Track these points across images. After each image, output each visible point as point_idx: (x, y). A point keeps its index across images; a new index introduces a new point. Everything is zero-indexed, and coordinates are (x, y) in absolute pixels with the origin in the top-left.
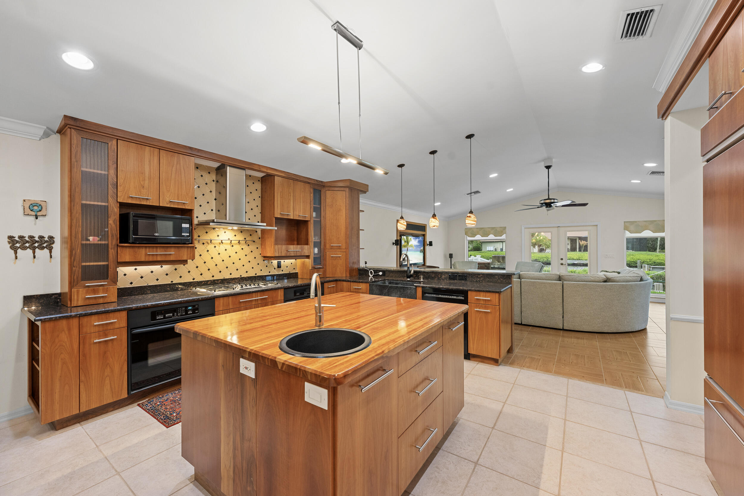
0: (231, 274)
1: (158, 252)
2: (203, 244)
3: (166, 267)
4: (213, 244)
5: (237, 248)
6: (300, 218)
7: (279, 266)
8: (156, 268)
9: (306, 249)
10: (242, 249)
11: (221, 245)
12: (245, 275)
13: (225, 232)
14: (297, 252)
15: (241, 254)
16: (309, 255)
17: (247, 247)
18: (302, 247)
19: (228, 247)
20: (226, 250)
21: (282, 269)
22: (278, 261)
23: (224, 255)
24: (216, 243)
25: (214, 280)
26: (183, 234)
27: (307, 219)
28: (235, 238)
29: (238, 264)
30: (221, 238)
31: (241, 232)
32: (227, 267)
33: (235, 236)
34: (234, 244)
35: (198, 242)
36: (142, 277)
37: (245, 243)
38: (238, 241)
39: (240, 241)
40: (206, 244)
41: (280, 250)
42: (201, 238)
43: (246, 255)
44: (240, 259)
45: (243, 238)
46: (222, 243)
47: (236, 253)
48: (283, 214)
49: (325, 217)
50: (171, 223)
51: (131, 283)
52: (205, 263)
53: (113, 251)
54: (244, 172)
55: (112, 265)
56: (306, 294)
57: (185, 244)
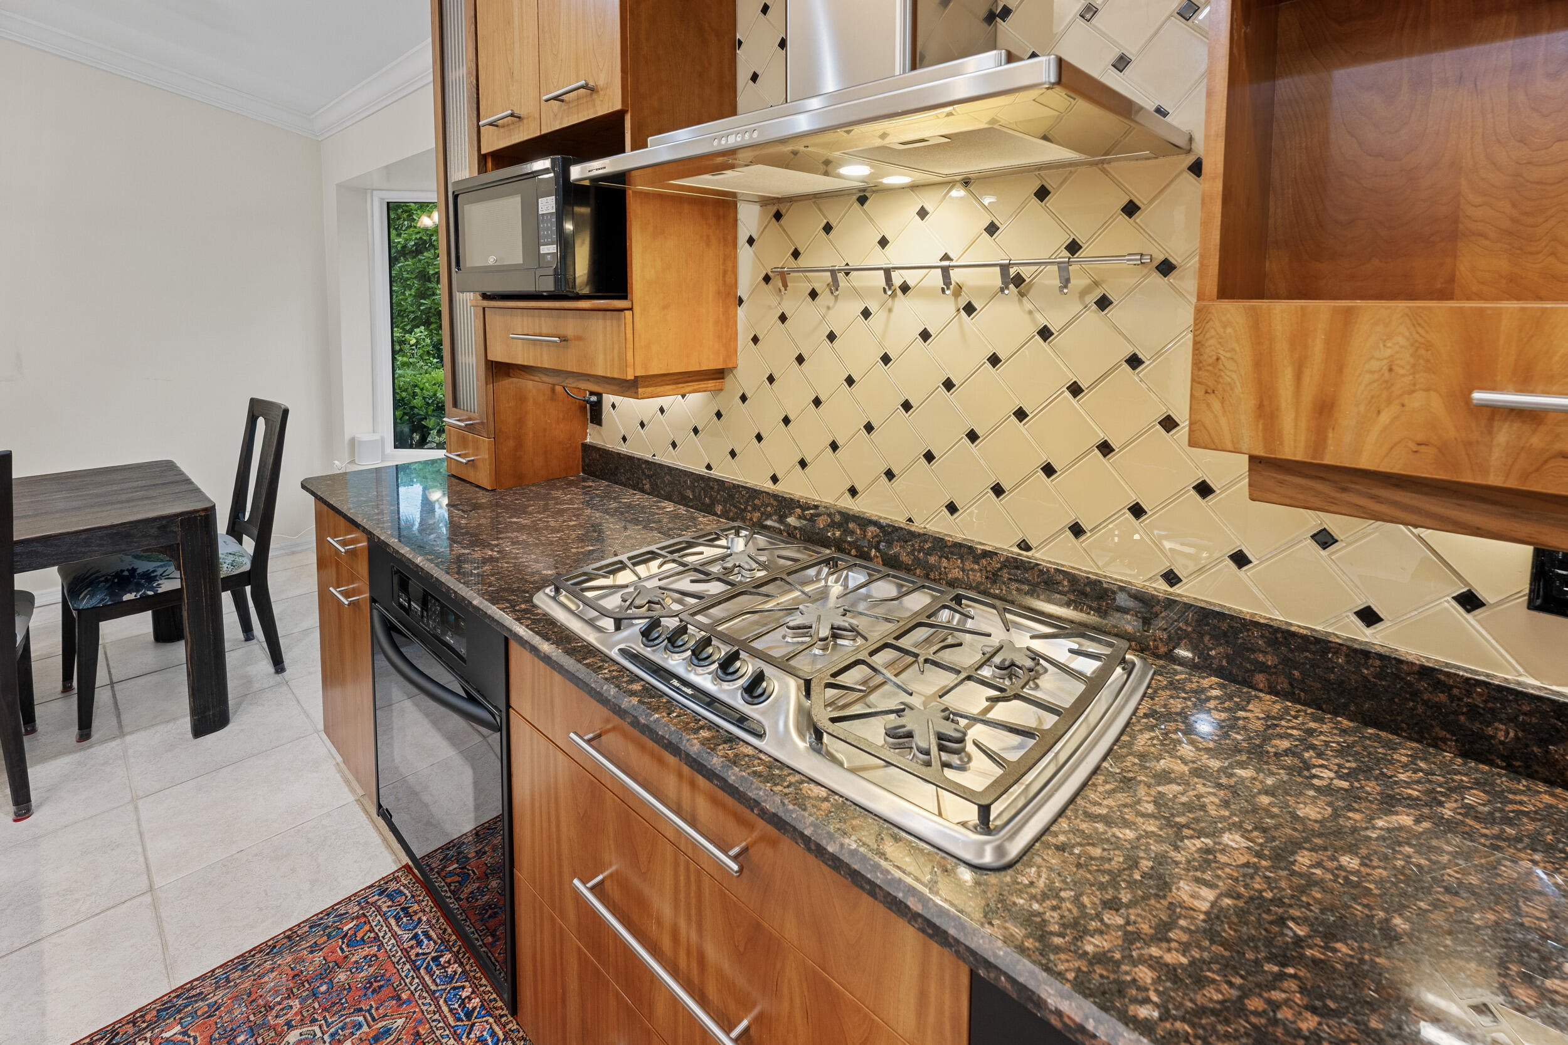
1: (544, 328)
2: (813, 294)
3: (696, 398)
4: (857, 293)
5: (1006, 320)
10: (1045, 333)
11: (902, 303)
13: (923, 213)
15: (1036, 375)
17: (1093, 315)
19: (940, 312)
20: (925, 335)
24: (871, 291)
26: (543, 250)
28: (991, 251)
30: (890, 257)
31: (1041, 195)
33: (995, 228)
34: (980, 291)
35: (785, 286)
36: (642, 425)
37: (1066, 282)
38: (1004, 268)
39: (1026, 272)
40: (824, 298)
41: (1287, 375)
42: (802, 262)
43: (1075, 390)
44: (1021, 414)
45: (1053, 245)
46: (905, 288)
47: (994, 360)
50: (517, 204)
51: (624, 439)
52: (818, 402)
53: (479, 325)
55: (481, 370)
57: (584, 297)
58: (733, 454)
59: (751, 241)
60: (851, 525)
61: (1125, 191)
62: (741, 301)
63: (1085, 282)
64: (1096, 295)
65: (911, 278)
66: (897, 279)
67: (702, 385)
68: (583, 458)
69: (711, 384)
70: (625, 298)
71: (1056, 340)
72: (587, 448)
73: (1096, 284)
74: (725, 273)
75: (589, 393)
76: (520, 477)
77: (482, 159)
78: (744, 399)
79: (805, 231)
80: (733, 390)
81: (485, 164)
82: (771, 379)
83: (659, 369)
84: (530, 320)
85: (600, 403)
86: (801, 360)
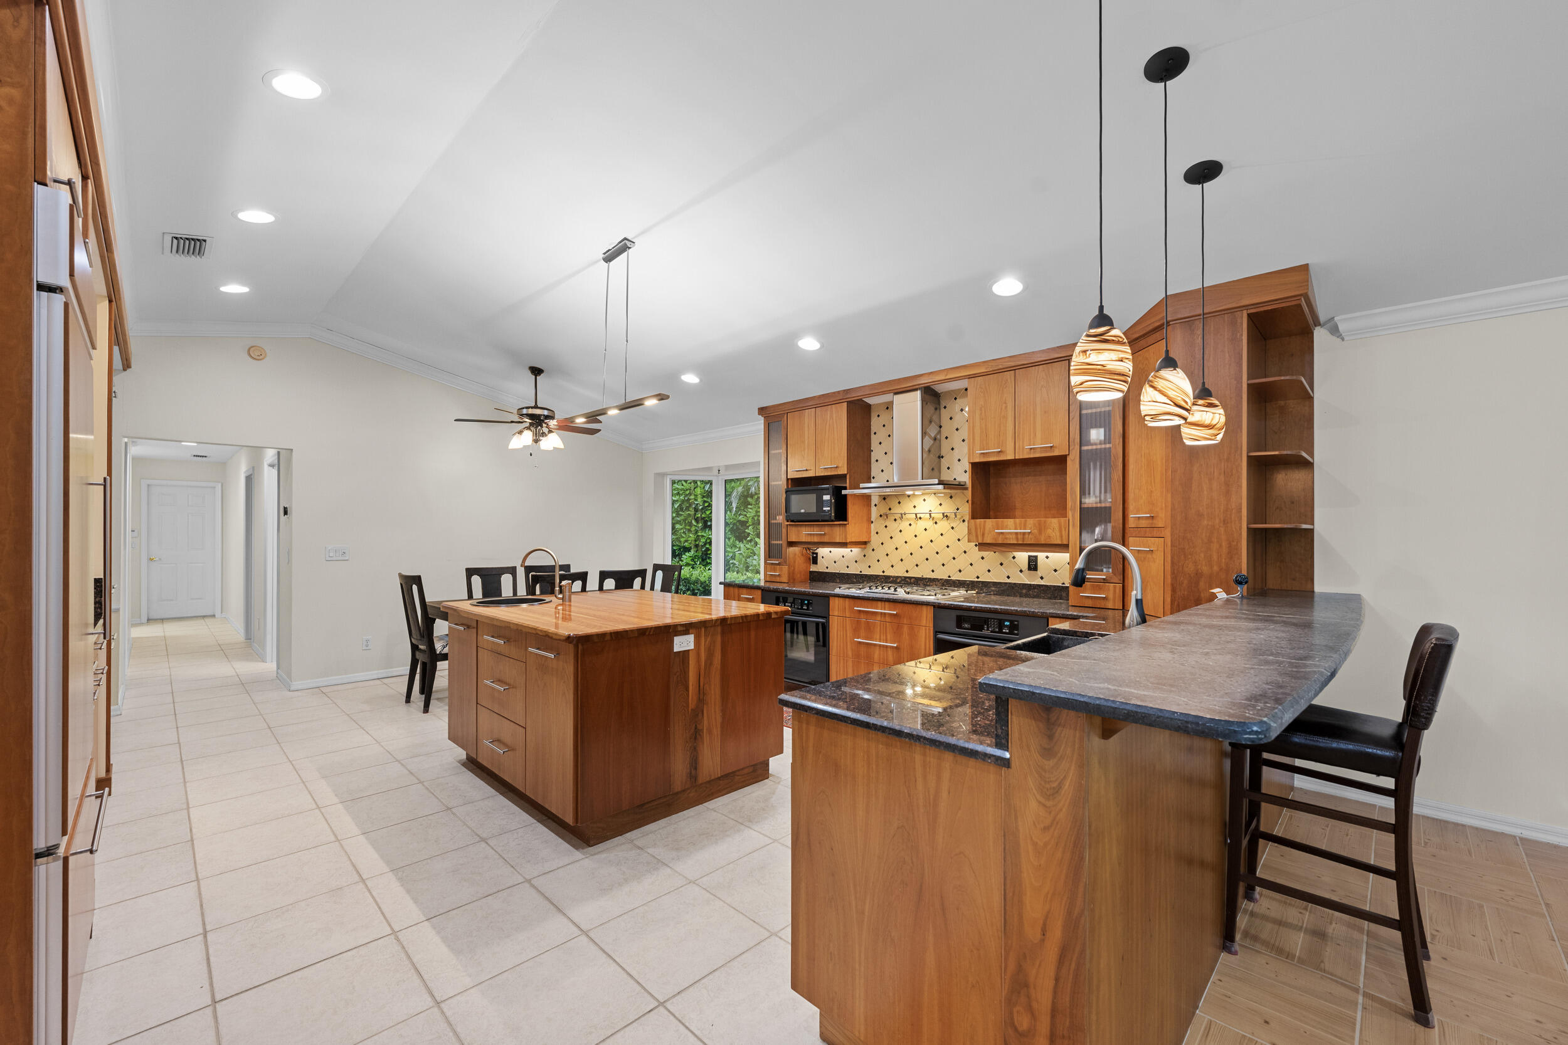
1: (815, 530)
2: (895, 520)
3: (856, 550)
4: (908, 519)
5: (944, 525)
6: (1034, 453)
7: (1033, 565)
8: (845, 551)
9: (1054, 528)
10: (953, 528)
11: (919, 522)
12: (956, 577)
13: (924, 500)
14: (1027, 536)
15: (950, 537)
16: (1065, 542)
17: (962, 523)
18: (1040, 524)
19: (929, 524)
20: (926, 530)
21: (1040, 573)
22: (1029, 557)
23: (923, 539)
24: (911, 519)
25: (906, 577)
26: (824, 509)
27: (1056, 453)
28: (941, 509)
29: (946, 555)
30: (916, 510)
31: (951, 497)
32: (927, 559)
33: (941, 504)
34: (939, 519)
35: (887, 518)
36: (835, 562)
37: (956, 516)
38: (943, 514)
39: (948, 515)
40: (899, 521)
41: (979, 531)
42: (892, 511)
43: (959, 540)
44: (948, 547)
45: (953, 509)
46: (920, 518)
47: (942, 535)
48: (986, 453)
49: (1127, 435)
50: (814, 496)
51: (827, 568)
52: (897, 549)
53: (784, 531)
54: (919, 393)
55: (784, 543)
56: (988, 630)
57: (833, 521)
58: (869, 567)
59: (876, 505)
61: (966, 498)
62: (872, 522)
63: (960, 516)
64: (961, 520)
65: (922, 516)
66: (918, 516)
67: (860, 546)
68: (810, 576)
69: (863, 546)
70: (846, 521)
72: (810, 572)
73: (962, 517)
74: (869, 514)
75: (813, 553)
76: (794, 580)
77: (788, 479)
78: (873, 550)
79: (893, 503)
80: (869, 547)
81: (790, 481)
82: (882, 544)
83: (853, 540)
84: (809, 528)
85: (817, 557)
86: (891, 538)
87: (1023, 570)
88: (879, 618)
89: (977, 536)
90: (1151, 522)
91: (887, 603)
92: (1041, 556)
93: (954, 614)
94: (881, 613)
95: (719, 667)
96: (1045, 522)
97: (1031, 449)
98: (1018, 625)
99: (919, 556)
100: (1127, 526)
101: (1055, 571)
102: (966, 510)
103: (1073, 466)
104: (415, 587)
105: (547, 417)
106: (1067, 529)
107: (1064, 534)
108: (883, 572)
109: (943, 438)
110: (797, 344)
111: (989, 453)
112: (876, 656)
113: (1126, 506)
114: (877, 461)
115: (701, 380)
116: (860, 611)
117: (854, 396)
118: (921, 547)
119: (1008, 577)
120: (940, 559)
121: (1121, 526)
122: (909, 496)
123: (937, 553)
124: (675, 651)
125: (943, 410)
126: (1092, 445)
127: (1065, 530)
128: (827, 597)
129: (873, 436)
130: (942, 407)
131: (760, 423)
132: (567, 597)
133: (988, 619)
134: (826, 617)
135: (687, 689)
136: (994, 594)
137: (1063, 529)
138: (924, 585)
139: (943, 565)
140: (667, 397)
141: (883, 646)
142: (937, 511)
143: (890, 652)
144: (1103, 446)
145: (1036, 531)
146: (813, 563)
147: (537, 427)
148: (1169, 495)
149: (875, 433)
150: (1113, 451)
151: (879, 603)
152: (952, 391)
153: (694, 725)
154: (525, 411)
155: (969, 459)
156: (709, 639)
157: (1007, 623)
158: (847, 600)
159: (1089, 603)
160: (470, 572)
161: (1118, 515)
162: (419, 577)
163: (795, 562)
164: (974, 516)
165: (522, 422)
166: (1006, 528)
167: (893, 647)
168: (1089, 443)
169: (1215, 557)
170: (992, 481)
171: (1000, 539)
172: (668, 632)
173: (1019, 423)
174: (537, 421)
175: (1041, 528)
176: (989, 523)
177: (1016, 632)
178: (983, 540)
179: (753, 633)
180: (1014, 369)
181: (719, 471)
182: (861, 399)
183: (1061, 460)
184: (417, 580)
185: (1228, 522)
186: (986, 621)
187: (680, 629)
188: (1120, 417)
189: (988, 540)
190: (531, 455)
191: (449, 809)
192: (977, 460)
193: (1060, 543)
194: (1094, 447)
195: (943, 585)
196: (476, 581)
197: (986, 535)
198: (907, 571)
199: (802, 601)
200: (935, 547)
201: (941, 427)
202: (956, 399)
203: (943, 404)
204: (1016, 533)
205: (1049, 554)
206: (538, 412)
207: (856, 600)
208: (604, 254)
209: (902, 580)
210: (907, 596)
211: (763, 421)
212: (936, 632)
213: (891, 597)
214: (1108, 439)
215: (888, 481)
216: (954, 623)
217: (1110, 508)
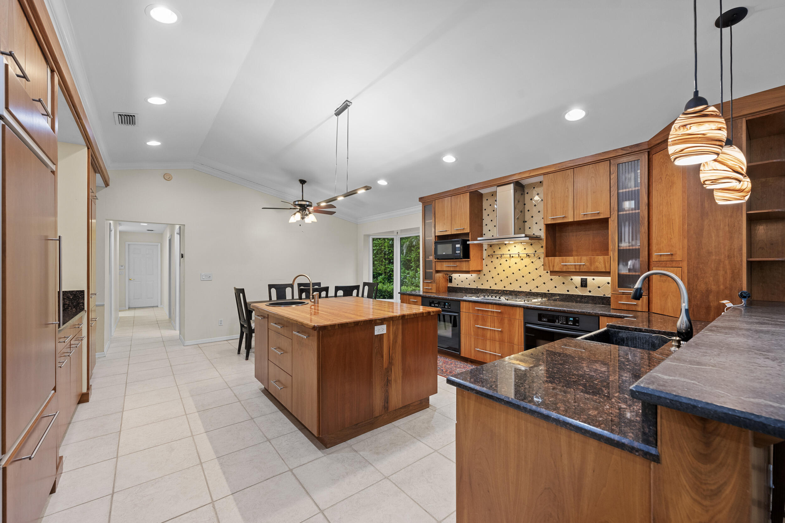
0: (520, 287)
1: (451, 264)
2: (497, 258)
3: (474, 275)
4: (505, 258)
5: (527, 261)
6: (587, 217)
7: (584, 284)
8: (468, 276)
9: (600, 262)
10: (532, 262)
11: (512, 259)
12: (535, 290)
13: (515, 246)
14: (582, 267)
15: (531, 268)
16: (608, 270)
17: (538, 260)
18: (591, 259)
19: (518, 260)
20: (516, 263)
21: (588, 288)
22: (582, 279)
23: (515, 268)
24: (507, 257)
26: (457, 252)
27: (602, 217)
28: (525, 252)
29: (528, 278)
30: (510, 253)
31: (531, 245)
32: (517, 280)
33: (525, 249)
34: (523, 257)
35: (493, 257)
36: (462, 282)
37: (535, 256)
38: (527, 254)
39: (530, 255)
40: (499, 258)
41: (551, 264)
42: (495, 253)
43: (536, 269)
44: (530, 273)
45: (533, 251)
46: (513, 257)
47: (526, 266)
48: (555, 218)
49: (651, 204)
50: (451, 245)
51: (458, 285)
52: (498, 274)
53: (434, 264)
54: (512, 185)
55: (434, 272)
56: (559, 323)
57: (461, 259)
58: (482, 284)
59: (486, 250)
60: (505, 292)
61: (542, 245)
62: (484, 259)
63: (537, 256)
64: (538, 258)
65: (513, 255)
66: (511, 255)
67: (477, 273)
68: (448, 289)
69: (478, 273)
70: (469, 259)
71: (534, 263)
72: (448, 287)
73: (538, 256)
74: (481, 255)
75: (450, 277)
76: (439, 291)
77: (435, 236)
78: (484, 275)
79: (496, 248)
80: (482, 274)
81: (437, 237)
82: (490, 271)
83: (473, 269)
84: (448, 263)
85: (452, 279)
86: (495, 268)
87: (577, 286)
88: (490, 314)
89: (549, 267)
90: (670, 257)
91: (495, 306)
92: (589, 279)
93: (537, 312)
94: (491, 311)
95: (401, 343)
96: (594, 258)
97: (585, 215)
98: (578, 320)
99: (512, 278)
100: (651, 260)
101: (599, 287)
102: (542, 252)
103: (613, 225)
104: (241, 295)
105: (308, 206)
106: (609, 263)
107: (607, 266)
108: (490, 287)
109: (526, 210)
110: (442, 160)
111: (557, 218)
112: (488, 335)
113: (650, 248)
114: (486, 225)
115: (388, 183)
116: (478, 310)
117: (473, 189)
118: (513, 273)
119: (568, 291)
120: (525, 280)
121: (647, 260)
122: (506, 244)
123: (523, 277)
124: (375, 334)
125: (526, 195)
126: (626, 211)
127: (608, 263)
128: (459, 301)
129: (484, 211)
130: (526, 193)
131: (420, 206)
132: (316, 301)
133: (559, 316)
134: (459, 313)
135: (382, 357)
136: (559, 301)
137: (607, 263)
138: (515, 295)
139: (527, 283)
140: (371, 188)
141: (493, 330)
142: (523, 253)
143: (496, 333)
144: (634, 211)
145: (588, 264)
146: (450, 282)
147: (303, 211)
148: (686, 241)
149: (485, 210)
150: (641, 214)
151: (490, 306)
152: (531, 183)
153: (386, 378)
154: (297, 203)
155: (544, 221)
156: (395, 328)
157: (572, 319)
158: (471, 303)
159: (625, 308)
160: (271, 287)
161: (645, 254)
162: (243, 290)
163: (439, 281)
164: (547, 255)
165: (296, 209)
166: (568, 262)
167: (498, 330)
168: (624, 210)
169: (721, 280)
170: (557, 235)
171: (564, 269)
172: (372, 323)
173: (577, 199)
174: (303, 208)
175: (591, 262)
176: (557, 259)
177: (577, 324)
178: (553, 269)
179: (420, 324)
180: (573, 168)
181: (397, 233)
182: (477, 190)
183: (605, 221)
184: (242, 291)
185: (731, 257)
186: (558, 317)
187: (378, 321)
188: (646, 194)
189: (557, 269)
190: (300, 226)
191: (252, 419)
192: (549, 223)
193: (604, 271)
194: (628, 212)
195: (527, 295)
196: (273, 291)
197: (555, 267)
198: (505, 287)
199: (445, 303)
200: (521, 273)
201: (525, 204)
202: (534, 188)
203: (526, 191)
204: (575, 265)
205: (594, 277)
206: (303, 203)
207: (476, 303)
208: (335, 111)
209: (502, 292)
210: (506, 301)
211: (422, 205)
212: (525, 323)
213: (497, 302)
214: (637, 206)
215: (493, 236)
216: (537, 318)
217: (639, 249)
